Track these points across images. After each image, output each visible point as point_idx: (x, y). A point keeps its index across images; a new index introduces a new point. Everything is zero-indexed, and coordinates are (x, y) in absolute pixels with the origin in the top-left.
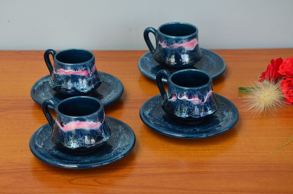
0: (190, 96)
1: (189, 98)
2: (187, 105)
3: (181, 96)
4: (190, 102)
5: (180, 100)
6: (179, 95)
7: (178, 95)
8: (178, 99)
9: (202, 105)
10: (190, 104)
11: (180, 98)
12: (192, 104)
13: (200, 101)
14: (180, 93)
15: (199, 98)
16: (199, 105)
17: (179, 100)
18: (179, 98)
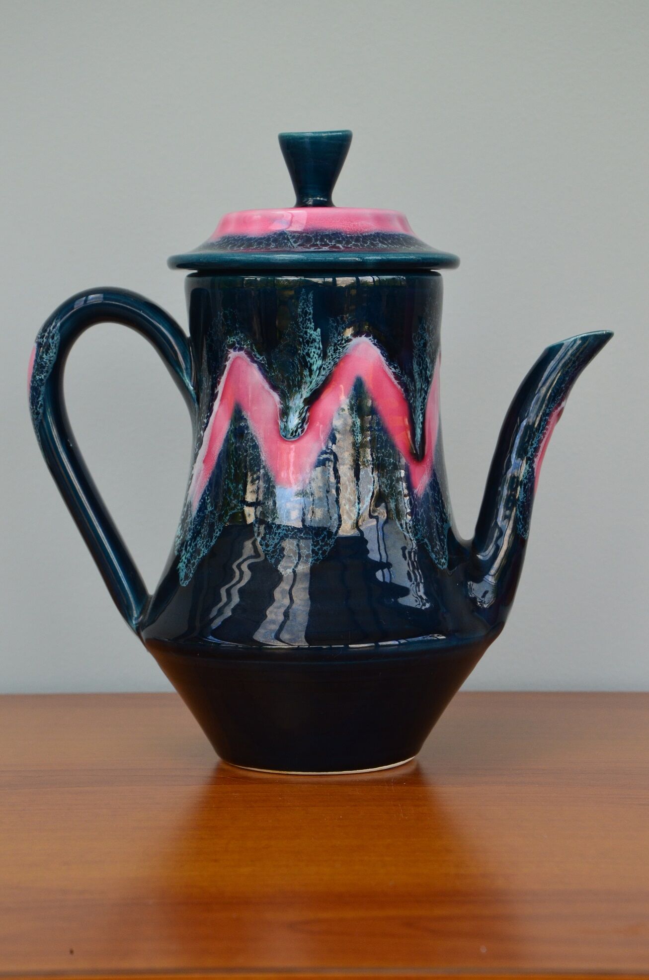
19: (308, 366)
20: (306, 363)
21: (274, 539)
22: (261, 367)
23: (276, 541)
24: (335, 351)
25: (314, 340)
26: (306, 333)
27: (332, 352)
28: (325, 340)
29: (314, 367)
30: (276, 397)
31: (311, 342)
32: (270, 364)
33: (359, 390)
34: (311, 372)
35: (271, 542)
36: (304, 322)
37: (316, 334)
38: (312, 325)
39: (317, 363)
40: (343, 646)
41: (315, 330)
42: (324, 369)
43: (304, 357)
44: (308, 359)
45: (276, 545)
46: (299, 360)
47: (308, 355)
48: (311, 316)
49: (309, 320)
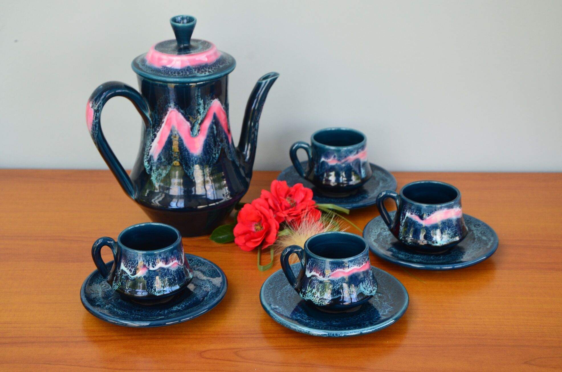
0: (167, 262)
1: (166, 264)
2: (165, 275)
3: (154, 264)
4: (168, 269)
5: (154, 271)
6: (151, 264)
7: (149, 265)
8: (149, 271)
9: (182, 267)
10: (169, 271)
11: (153, 267)
12: (172, 271)
13: (180, 263)
14: (152, 260)
15: (178, 259)
16: (179, 269)
17: (151, 271)
18: (151, 269)
19: (199, 112)
21: (191, 171)
22: (182, 114)
24: (208, 106)
25: (201, 104)
26: (198, 102)
28: (204, 104)
29: (201, 113)
30: (188, 123)
31: (199, 104)
33: (215, 116)
36: (197, 98)
37: (201, 102)
38: (200, 99)
39: (202, 111)
40: (199, 207)
42: (204, 113)
45: (193, 173)
46: (196, 111)
47: (199, 109)
48: (200, 96)
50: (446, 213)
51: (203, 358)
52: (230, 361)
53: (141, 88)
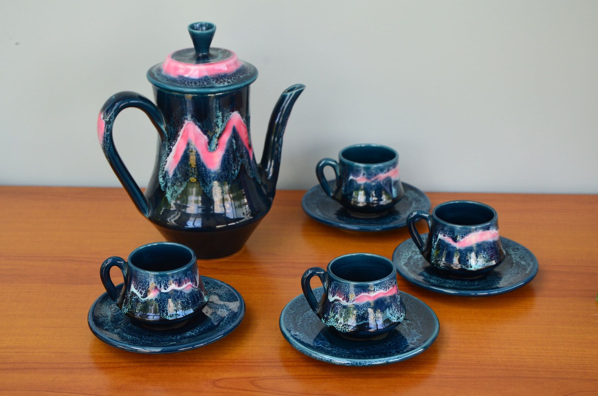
1: (179, 286)
2: (178, 297)
3: (166, 286)
4: (181, 292)
5: (166, 293)
6: (163, 286)
7: (161, 287)
8: (161, 293)
9: (196, 290)
10: (182, 294)
11: (165, 289)
12: (185, 293)
13: (194, 286)
14: (164, 282)
15: (192, 281)
16: (193, 292)
17: (163, 293)
18: (163, 291)
20: (217, 124)
21: (209, 188)
22: (200, 127)
23: (210, 188)
24: (226, 119)
25: (219, 116)
26: (216, 114)
27: (225, 119)
28: (223, 116)
29: (220, 126)
30: (206, 137)
31: (218, 117)
32: (203, 126)
33: (234, 130)
34: (218, 127)
35: (208, 189)
36: (216, 111)
38: (219, 111)
39: (220, 124)
40: (218, 227)
41: (219, 113)
42: (223, 126)
43: (216, 123)
44: (217, 123)
45: (210, 190)
46: (214, 124)
47: (217, 122)
48: (218, 108)
49: (217, 109)
50: (482, 235)
51: (217, 387)
52: (245, 390)
53: (156, 98)
